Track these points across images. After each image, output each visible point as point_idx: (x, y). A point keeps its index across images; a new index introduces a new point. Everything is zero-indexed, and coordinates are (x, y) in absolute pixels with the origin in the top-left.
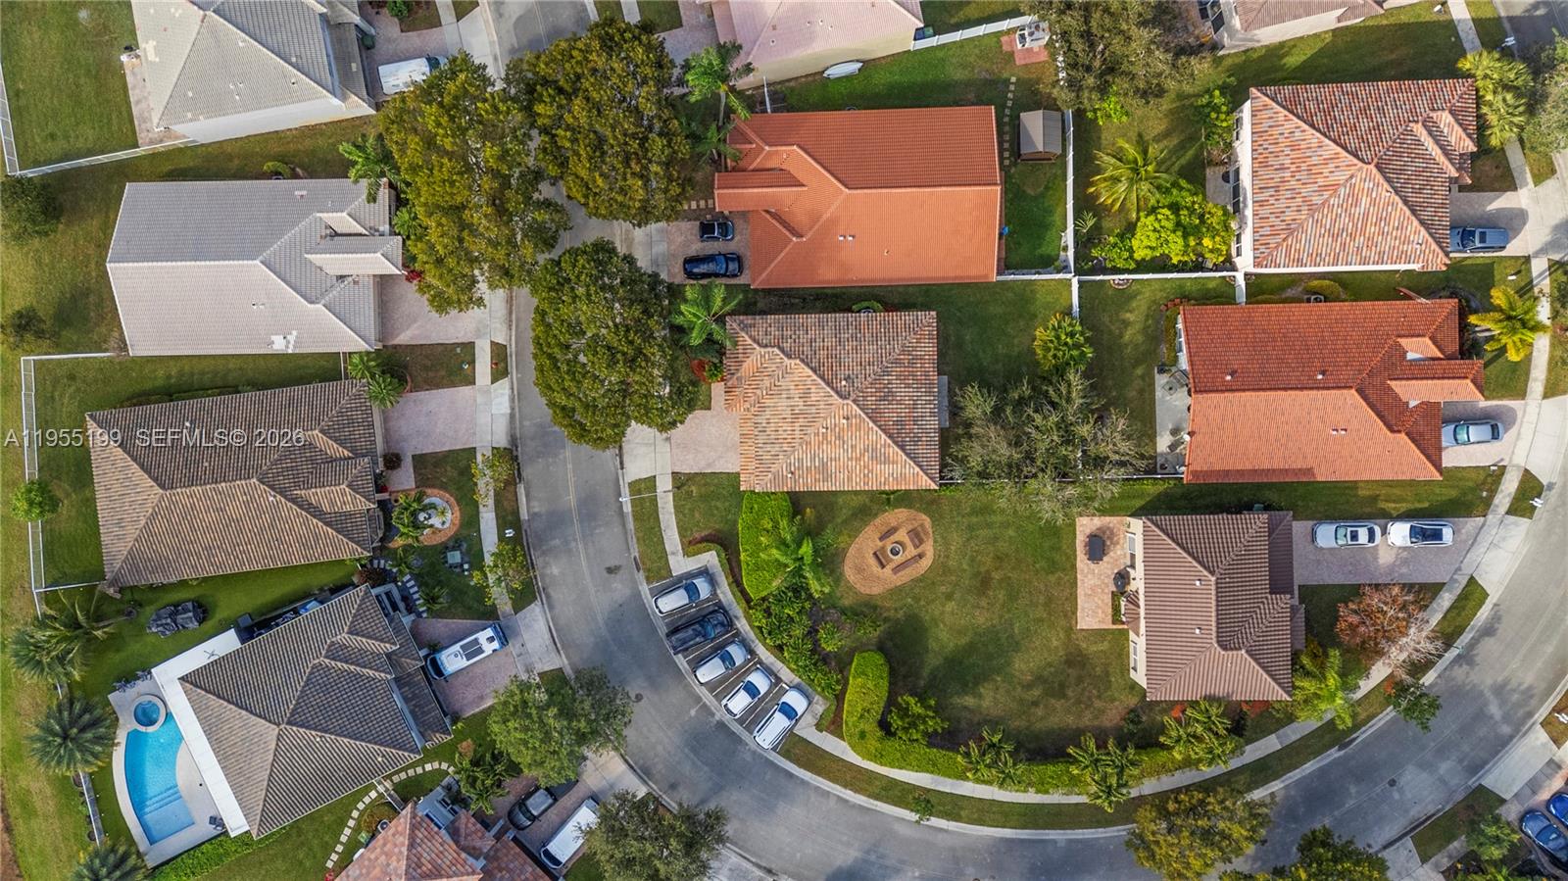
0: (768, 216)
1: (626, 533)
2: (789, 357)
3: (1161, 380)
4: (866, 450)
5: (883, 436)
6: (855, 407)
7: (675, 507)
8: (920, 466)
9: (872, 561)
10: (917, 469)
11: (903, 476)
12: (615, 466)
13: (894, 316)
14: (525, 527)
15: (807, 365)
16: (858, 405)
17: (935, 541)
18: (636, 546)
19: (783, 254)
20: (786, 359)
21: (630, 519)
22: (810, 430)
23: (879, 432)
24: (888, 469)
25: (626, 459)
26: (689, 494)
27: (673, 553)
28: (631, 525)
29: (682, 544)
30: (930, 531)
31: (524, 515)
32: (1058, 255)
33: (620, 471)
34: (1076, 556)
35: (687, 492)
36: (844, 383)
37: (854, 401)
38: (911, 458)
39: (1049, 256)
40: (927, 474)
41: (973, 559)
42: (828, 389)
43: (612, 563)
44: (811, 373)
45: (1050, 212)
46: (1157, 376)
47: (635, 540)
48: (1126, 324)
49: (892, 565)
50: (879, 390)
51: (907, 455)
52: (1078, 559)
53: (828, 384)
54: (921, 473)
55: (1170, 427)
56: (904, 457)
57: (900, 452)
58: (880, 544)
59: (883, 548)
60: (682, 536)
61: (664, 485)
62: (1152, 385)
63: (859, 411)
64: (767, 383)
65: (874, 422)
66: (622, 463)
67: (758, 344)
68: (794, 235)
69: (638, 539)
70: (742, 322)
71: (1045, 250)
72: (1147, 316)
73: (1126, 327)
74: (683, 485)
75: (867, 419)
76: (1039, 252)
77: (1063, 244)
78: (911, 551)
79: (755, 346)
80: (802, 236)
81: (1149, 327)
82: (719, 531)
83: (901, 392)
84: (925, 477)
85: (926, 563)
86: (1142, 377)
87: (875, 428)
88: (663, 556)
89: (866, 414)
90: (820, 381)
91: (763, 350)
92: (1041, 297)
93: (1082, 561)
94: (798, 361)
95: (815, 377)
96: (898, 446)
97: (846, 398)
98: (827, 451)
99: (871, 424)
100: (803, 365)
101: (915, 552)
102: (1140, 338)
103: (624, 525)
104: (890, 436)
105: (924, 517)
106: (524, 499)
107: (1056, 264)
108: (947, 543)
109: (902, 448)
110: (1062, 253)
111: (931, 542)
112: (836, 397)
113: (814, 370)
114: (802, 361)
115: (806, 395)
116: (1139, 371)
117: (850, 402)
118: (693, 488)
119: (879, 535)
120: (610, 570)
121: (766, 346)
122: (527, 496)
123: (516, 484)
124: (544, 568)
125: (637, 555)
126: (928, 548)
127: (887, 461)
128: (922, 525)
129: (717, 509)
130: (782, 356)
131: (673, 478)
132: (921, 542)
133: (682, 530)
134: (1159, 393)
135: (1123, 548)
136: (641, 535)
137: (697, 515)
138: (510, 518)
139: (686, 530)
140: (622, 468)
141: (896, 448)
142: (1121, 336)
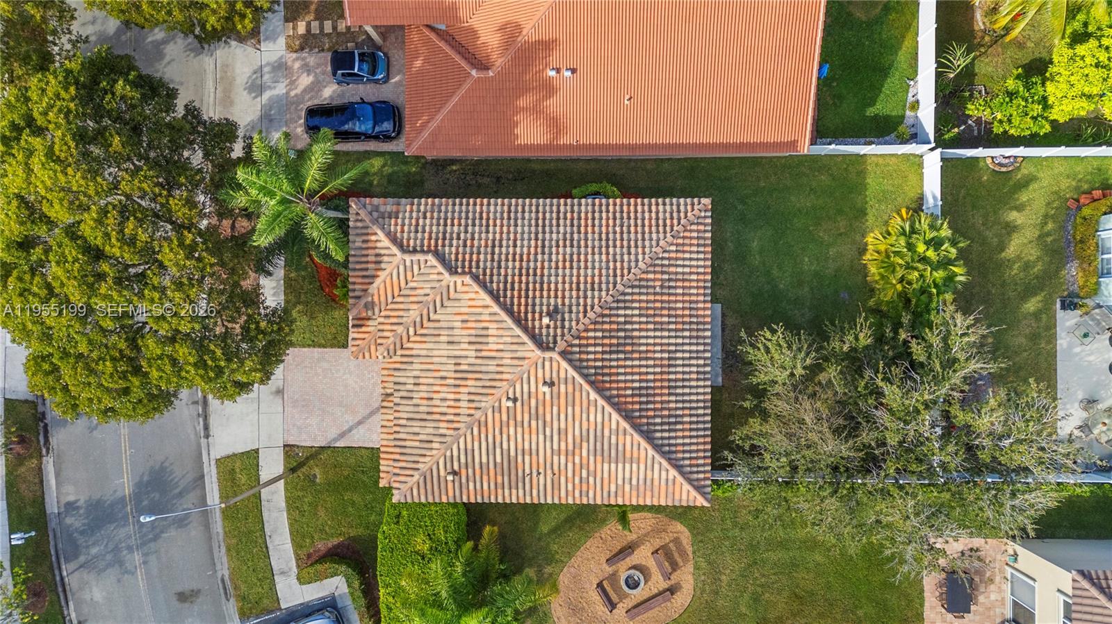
0: (433, 36)
1: (210, 538)
2: (453, 271)
3: (1067, 320)
4: (585, 438)
5: (615, 416)
6: (564, 364)
7: (288, 499)
8: (679, 468)
9: (595, 596)
10: (673, 473)
11: (649, 484)
12: (196, 434)
13: (639, 206)
14: (53, 524)
15: (484, 286)
16: (570, 361)
17: (697, 568)
18: (225, 559)
19: (455, 99)
20: (446, 275)
21: (218, 517)
22: (487, 403)
23: (608, 409)
24: (622, 471)
25: (213, 421)
26: (311, 479)
27: (283, 573)
28: (218, 526)
29: (298, 559)
30: (689, 550)
31: (52, 507)
32: (903, 117)
33: (203, 441)
34: (922, 599)
35: (307, 476)
36: (546, 320)
37: (563, 354)
38: (663, 454)
39: (887, 119)
40: (690, 481)
41: (756, 599)
42: (518, 331)
43: (186, 586)
44: (488, 300)
45: (892, 47)
46: (1060, 314)
47: (223, 550)
48: (1011, 229)
49: (628, 603)
50: (609, 335)
51: (658, 448)
52: (927, 604)
53: (518, 321)
54: (680, 479)
55: (1080, 395)
56: (651, 452)
57: (644, 444)
58: (609, 570)
59: (613, 577)
60: (297, 546)
61: (272, 465)
62: (1051, 326)
63: (572, 372)
64: (414, 314)
65: (600, 391)
66: (206, 428)
67: (401, 247)
68: (474, 66)
69: (228, 550)
70: (376, 208)
71: (880, 108)
72: (1046, 216)
73: (1009, 234)
74: (301, 465)
75: (586, 387)
76: (870, 112)
77: (910, 99)
78: (658, 583)
79: (395, 250)
80: (487, 68)
81: (1048, 234)
82: (353, 539)
83: (649, 338)
84: (686, 487)
85: (682, 600)
86: (1036, 315)
87: (601, 402)
88: (268, 576)
89: (585, 376)
90: (503, 316)
91: (408, 258)
92: (873, 183)
93: (932, 608)
94: (468, 279)
95: (496, 309)
96: (641, 432)
97: (548, 349)
98: (516, 439)
99: (593, 395)
100: (476, 287)
101: (663, 585)
102: (1033, 253)
103: (207, 526)
104: (628, 416)
105: (680, 527)
106: (53, 482)
107: (901, 129)
108: (714, 570)
109: (648, 436)
110: (908, 113)
111: (690, 567)
112: (531, 345)
113: (495, 297)
114: (476, 278)
115: (479, 340)
116: (1032, 305)
117: (555, 356)
118: (317, 471)
119: (609, 555)
120: (183, 597)
121: (415, 251)
122: (57, 475)
123: (41, 456)
124: (81, 589)
125: (226, 573)
126: (687, 578)
127: (620, 457)
128: (677, 541)
129: (353, 504)
130: (440, 269)
131: (286, 453)
132: (675, 566)
133: (298, 537)
134: (1063, 342)
135: (1000, 590)
136: (234, 541)
137: (322, 513)
138: (30, 510)
139: (304, 537)
140: (207, 436)
141: (637, 437)
142: (1002, 247)
